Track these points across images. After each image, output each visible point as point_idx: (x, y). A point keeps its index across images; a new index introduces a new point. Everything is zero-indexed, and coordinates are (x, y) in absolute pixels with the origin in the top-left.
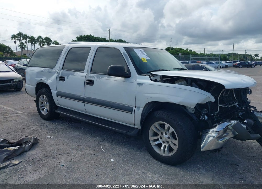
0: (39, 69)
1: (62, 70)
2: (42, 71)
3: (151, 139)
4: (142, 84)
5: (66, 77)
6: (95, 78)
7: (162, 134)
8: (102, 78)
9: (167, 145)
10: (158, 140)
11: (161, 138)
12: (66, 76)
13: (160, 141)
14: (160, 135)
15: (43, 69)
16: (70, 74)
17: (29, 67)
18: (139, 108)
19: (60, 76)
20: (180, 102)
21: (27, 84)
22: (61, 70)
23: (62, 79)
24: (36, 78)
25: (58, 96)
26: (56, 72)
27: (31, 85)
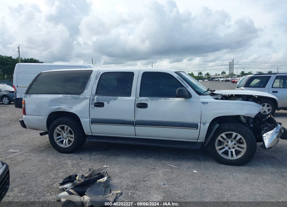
0: (54, 96)
1: (96, 96)
2: (60, 98)
3: (217, 148)
4: (207, 103)
5: (105, 103)
6: (148, 101)
7: (228, 142)
8: (158, 101)
9: (233, 150)
10: (224, 148)
11: (226, 146)
12: (106, 101)
13: (227, 148)
14: (226, 143)
15: (61, 96)
16: (111, 100)
17: (32, 95)
18: (204, 124)
19: (95, 101)
20: (246, 114)
21: (28, 115)
22: (94, 96)
23: (100, 105)
24: (49, 107)
25: (93, 124)
26: (87, 98)
27: (39, 116)
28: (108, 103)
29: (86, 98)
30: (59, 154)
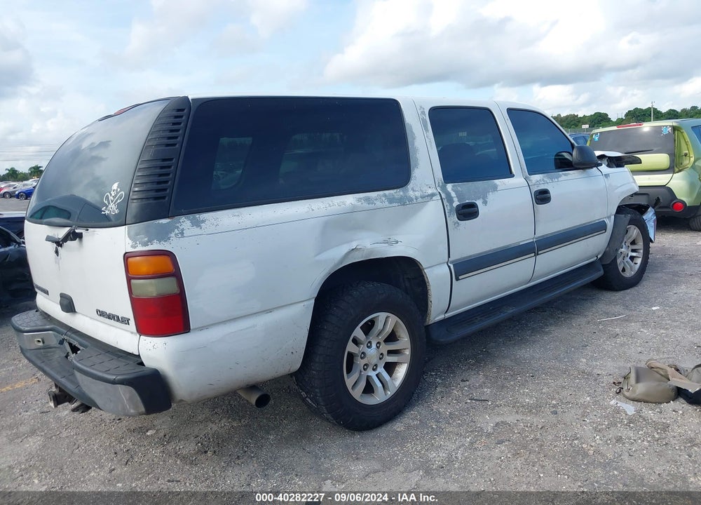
1: (450, 186)
4: (609, 175)
12: (479, 198)
16: (487, 191)
22: (445, 186)
23: (468, 212)
24: (318, 258)
25: (460, 277)
26: (433, 195)
27: (269, 311)
28: (485, 203)
29: (428, 196)
30: (357, 438)
